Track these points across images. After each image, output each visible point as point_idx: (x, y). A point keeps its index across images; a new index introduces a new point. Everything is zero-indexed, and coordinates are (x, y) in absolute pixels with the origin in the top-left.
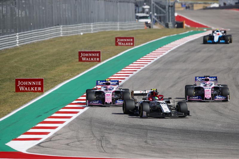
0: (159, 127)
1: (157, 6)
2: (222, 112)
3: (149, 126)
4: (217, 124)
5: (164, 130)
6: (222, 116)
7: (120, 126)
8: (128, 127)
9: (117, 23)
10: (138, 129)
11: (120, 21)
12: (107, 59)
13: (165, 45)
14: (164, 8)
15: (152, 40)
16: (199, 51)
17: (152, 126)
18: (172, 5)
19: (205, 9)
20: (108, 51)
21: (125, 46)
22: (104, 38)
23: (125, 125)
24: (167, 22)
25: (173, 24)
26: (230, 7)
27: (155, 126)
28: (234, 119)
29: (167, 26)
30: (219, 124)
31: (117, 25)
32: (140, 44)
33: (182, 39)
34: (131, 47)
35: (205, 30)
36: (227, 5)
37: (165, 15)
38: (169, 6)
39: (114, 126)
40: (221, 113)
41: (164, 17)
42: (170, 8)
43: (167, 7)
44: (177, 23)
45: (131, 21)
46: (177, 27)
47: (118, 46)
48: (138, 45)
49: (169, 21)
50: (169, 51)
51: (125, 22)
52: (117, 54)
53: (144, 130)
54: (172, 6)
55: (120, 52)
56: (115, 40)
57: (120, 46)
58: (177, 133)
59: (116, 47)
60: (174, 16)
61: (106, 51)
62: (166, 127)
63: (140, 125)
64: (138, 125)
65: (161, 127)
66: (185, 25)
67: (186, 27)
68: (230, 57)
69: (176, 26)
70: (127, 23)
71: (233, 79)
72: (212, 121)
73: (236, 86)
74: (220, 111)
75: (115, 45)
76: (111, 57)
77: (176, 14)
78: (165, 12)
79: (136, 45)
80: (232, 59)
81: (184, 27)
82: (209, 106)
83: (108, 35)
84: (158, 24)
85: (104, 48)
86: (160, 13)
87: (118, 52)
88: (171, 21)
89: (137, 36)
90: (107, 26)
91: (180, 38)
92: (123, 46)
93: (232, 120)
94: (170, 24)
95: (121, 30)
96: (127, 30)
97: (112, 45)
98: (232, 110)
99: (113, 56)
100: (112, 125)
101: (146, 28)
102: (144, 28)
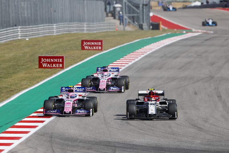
0: (130, 143)
1: (130, 5)
2: (202, 127)
3: (117, 143)
4: (196, 141)
5: (135, 147)
6: (201, 131)
7: (84, 142)
8: (93, 144)
9: (84, 24)
10: (105, 146)
11: (87, 22)
12: (72, 65)
13: (138, 50)
14: (138, 7)
15: (123, 44)
16: (177, 57)
17: (121, 142)
18: (147, 3)
19: (185, 7)
20: (73, 56)
21: (92, 51)
22: (69, 41)
23: (90, 141)
24: (141, 23)
25: (148, 25)
26: (214, 6)
27: (125, 143)
29: (141, 27)
30: (197, 141)
31: (84, 27)
32: (110, 49)
33: (157, 42)
34: (99, 51)
35: (184, 32)
36: (210, 3)
37: (139, 15)
38: (143, 5)
39: (77, 143)
40: (200, 128)
41: (138, 17)
42: (144, 7)
43: (141, 6)
44: (152, 24)
45: (99, 22)
46: (153, 29)
47: (85, 51)
48: (107, 49)
49: (143, 22)
50: (143, 56)
51: (92, 22)
52: (83, 59)
53: (112, 148)
54: (146, 5)
55: (86, 58)
56: (80, 43)
57: (87, 51)
58: (150, 151)
59: (82, 51)
60: (150, 17)
61: (70, 56)
62: (138, 144)
63: (108, 141)
64: (105, 141)
65: (131, 143)
66: (162, 26)
67: (162, 28)
68: (212, 64)
69: (151, 27)
70: (95, 24)
71: (215, 89)
72: (190, 137)
73: (218, 97)
74: (199, 126)
75: (81, 49)
76: (76, 63)
77: (151, 14)
78: (139, 12)
79: (105, 50)
80: (214, 65)
81: (161, 29)
82: (186, 120)
83: (73, 38)
84: (131, 25)
85: (69, 53)
86: (133, 13)
87: (84, 57)
88: (146, 22)
89: (107, 39)
90: (73, 27)
91: (155, 42)
92: (90, 51)
93: (213, 136)
94: (145, 26)
95: (87, 32)
96: (95, 32)
97: (77, 49)
98: (213, 125)
99: (78, 62)
100: (76, 141)
101: (117, 30)
102: (116, 30)
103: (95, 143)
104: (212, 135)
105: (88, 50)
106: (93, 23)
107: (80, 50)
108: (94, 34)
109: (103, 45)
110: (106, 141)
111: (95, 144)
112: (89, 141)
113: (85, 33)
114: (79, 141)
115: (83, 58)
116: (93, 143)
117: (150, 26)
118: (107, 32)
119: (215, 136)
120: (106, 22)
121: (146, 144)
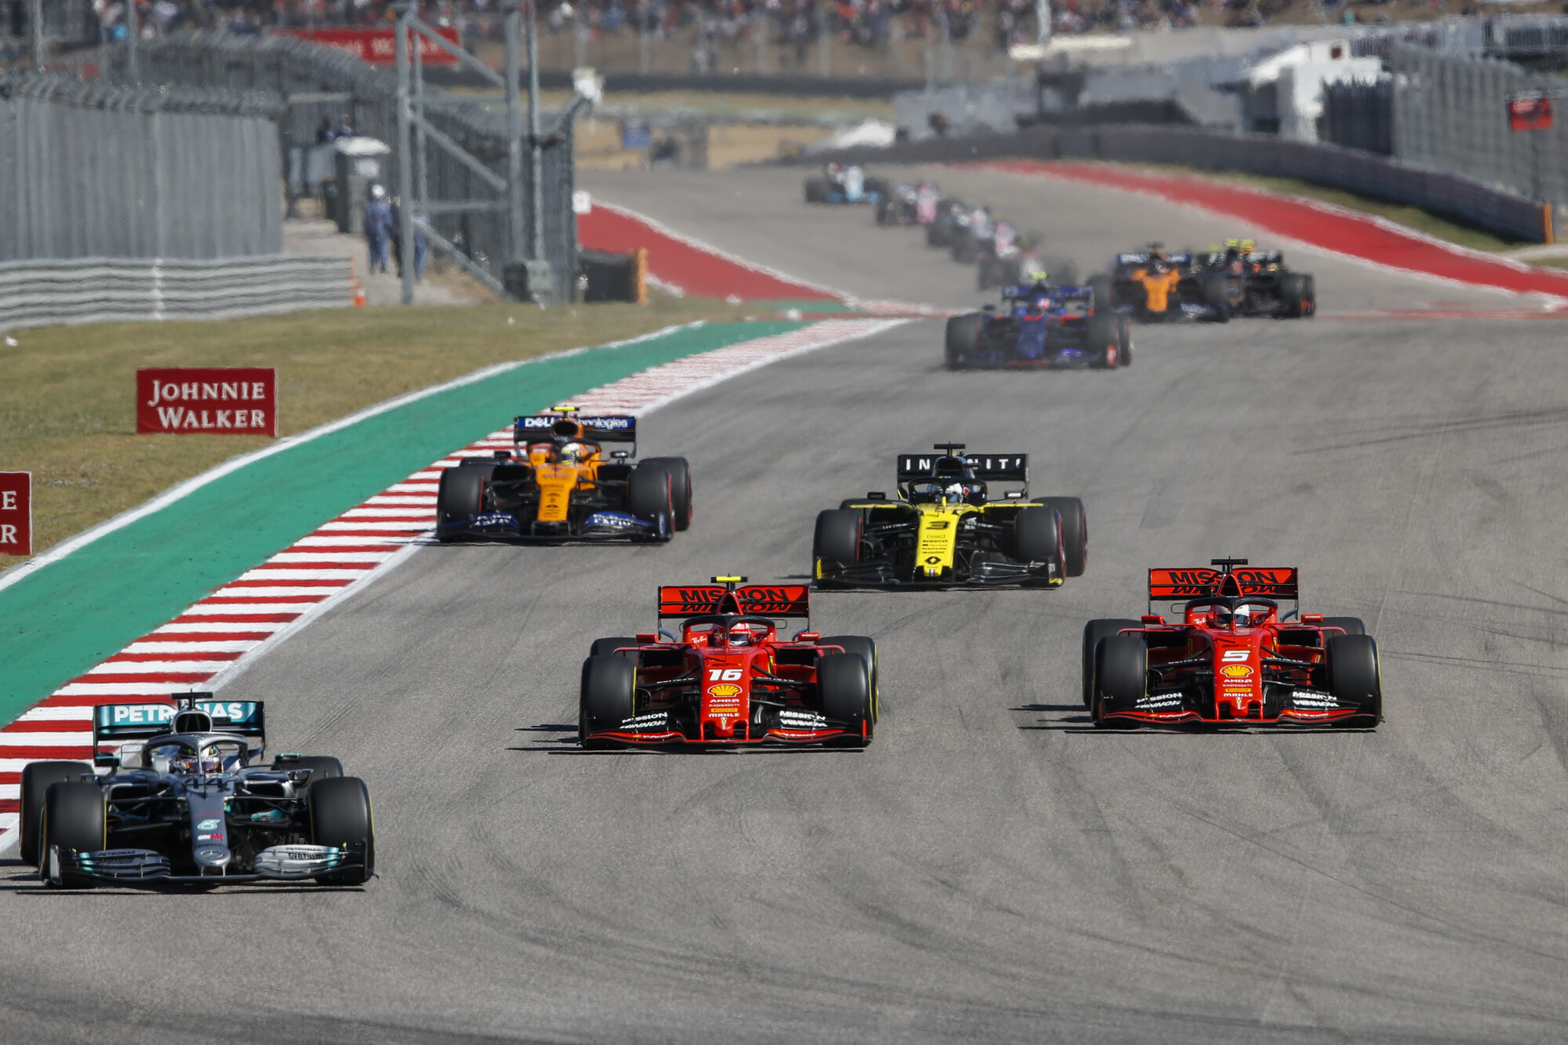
0: (463, 1029)
1: (444, 140)
2: (925, 920)
3: (383, 1026)
4: (889, 1010)
6: (921, 947)
7: (170, 1027)
8: (230, 1037)
9: (147, 267)
11: (169, 254)
12: (77, 529)
14: (493, 153)
15: (406, 389)
16: (753, 476)
17: (407, 1023)
18: (553, 129)
20: (84, 475)
21: (203, 436)
22: (56, 376)
23: (211, 1019)
24: (519, 257)
25: (558, 271)
27: (436, 1026)
28: (1014, 970)
29: (516, 284)
30: (898, 1011)
31: (147, 284)
32: (318, 424)
33: (624, 381)
34: (251, 439)
35: (794, 314)
37: (501, 205)
38: (531, 141)
39: (126, 1029)
40: (913, 928)
41: (497, 222)
42: (537, 154)
43: (515, 148)
45: (247, 252)
46: (592, 296)
47: (159, 438)
48: (306, 428)
49: (531, 254)
51: (204, 256)
52: (151, 494)
54: (550, 143)
55: (170, 482)
56: (132, 389)
57: (173, 436)
59: (143, 439)
60: (572, 215)
61: (64, 475)
62: (516, 1034)
63: (321, 1018)
64: (303, 1017)
65: (474, 1030)
66: (649, 279)
69: (583, 282)
70: (221, 266)
71: (1004, 677)
72: (853, 984)
74: (906, 915)
75: (134, 429)
76: (106, 515)
77: (582, 202)
78: (501, 184)
79: (288, 432)
81: (644, 296)
82: (824, 879)
83: (82, 356)
84: (453, 272)
85: (56, 453)
86: (467, 193)
87: (158, 481)
88: (550, 254)
89: (300, 358)
90: (77, 285)
92: (190, 438)
93: (995, 980)
94: (541, 273)
95: (171, 316)
96: (219, 316)
97: (112, 428)
98: (999, 908)
99: (120, 510)
100: (116, 1019)
101: (359, 300)
102: (350, 303)
103: (238, 1028)
104: (994, 972)
105: (181, 430)
106: (212, 262)
107: (132, 434)
108: (213, 328)
109: (277, 402)
110: (310, 1018)
111: (240, 1035)
112: (200, 1016)
113: (157, 323)
114: (134, 1019)
115: (151, 486)
116: (228, 1030)
117: (575, 278)
118: (293, 316)
119: (1014, 977)
120: (286, 254)
121: (566, 1033)
